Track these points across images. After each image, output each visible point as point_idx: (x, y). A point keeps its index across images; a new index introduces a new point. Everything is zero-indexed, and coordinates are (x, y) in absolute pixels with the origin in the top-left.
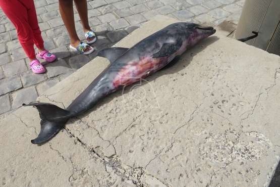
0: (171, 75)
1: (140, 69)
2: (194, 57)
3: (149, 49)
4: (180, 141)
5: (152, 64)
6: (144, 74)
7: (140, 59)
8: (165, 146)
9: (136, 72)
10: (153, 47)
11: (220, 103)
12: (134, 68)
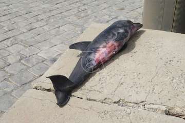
0: (127, 54)
1: (109, 50)
2: (136, 42)
3: (110, 37)
4: (157, 85)
5: (115, 47)
6: (111, 54)
7: (107, 44)
8: (149, 88)
9: (107, 52)
10: (112, 35)
11: (169, 62)
12: (105, 49)
